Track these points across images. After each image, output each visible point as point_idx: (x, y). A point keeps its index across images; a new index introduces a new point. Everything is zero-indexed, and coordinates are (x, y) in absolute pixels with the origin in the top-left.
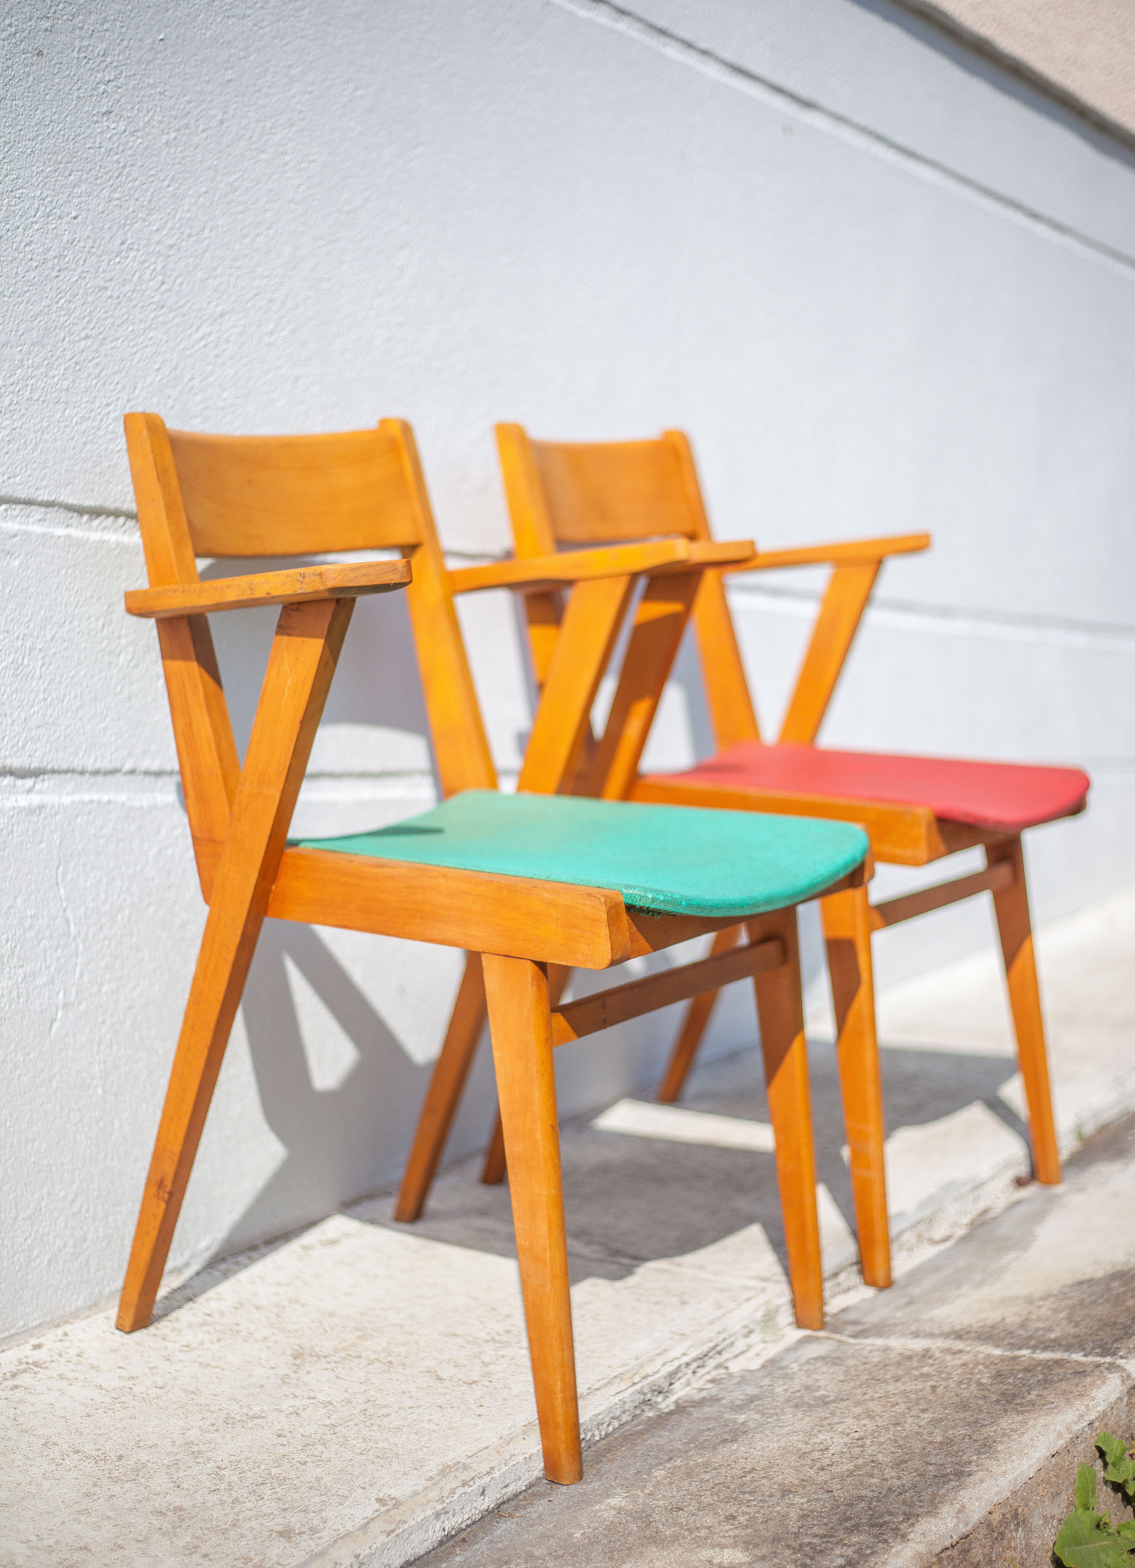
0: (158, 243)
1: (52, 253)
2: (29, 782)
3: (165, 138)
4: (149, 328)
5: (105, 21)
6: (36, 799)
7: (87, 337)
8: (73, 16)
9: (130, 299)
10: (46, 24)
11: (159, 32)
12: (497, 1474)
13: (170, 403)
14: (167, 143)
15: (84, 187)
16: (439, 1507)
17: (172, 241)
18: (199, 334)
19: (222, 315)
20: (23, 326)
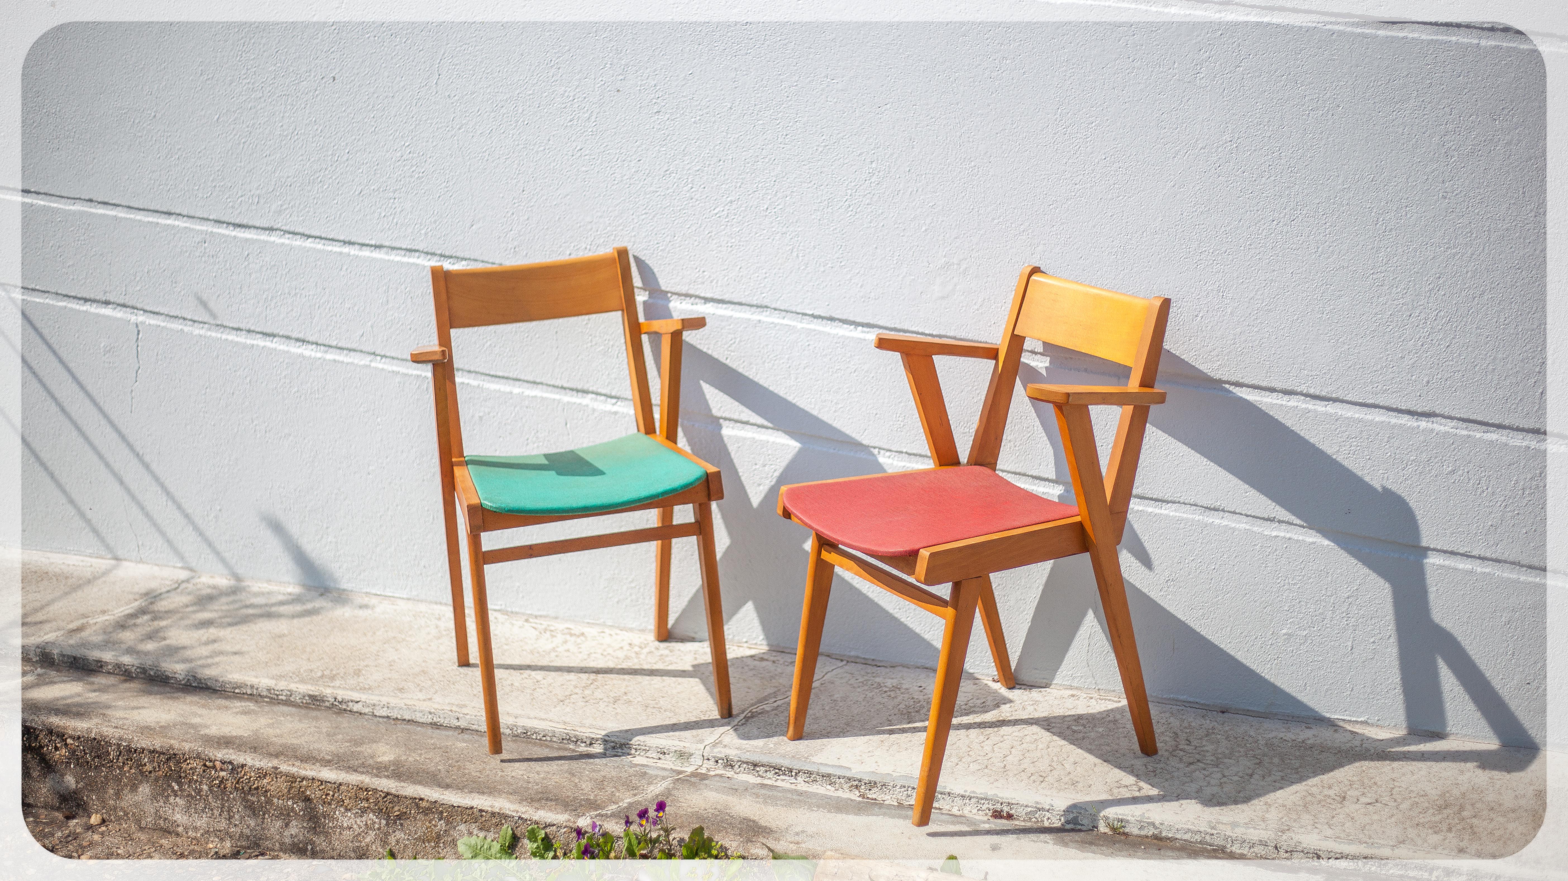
0: (689, 169)
1: (626, 177)
2: (614, 401)
3: (693, 120)
4: (684, 209)
5: (655, 70)
6: (615, 409)
7: (646, 213)
8: (637, 71)
9: (672, 196)
10: (621, 77)
11: (689, 70)
12: (468, 717)
13: (696, 243)
14: (695, 122)
15: (644, 146)
16: (433, 711)
17: (698, 168)
18: (716, 211)
19: (731, 202)
20: (610, 209)
